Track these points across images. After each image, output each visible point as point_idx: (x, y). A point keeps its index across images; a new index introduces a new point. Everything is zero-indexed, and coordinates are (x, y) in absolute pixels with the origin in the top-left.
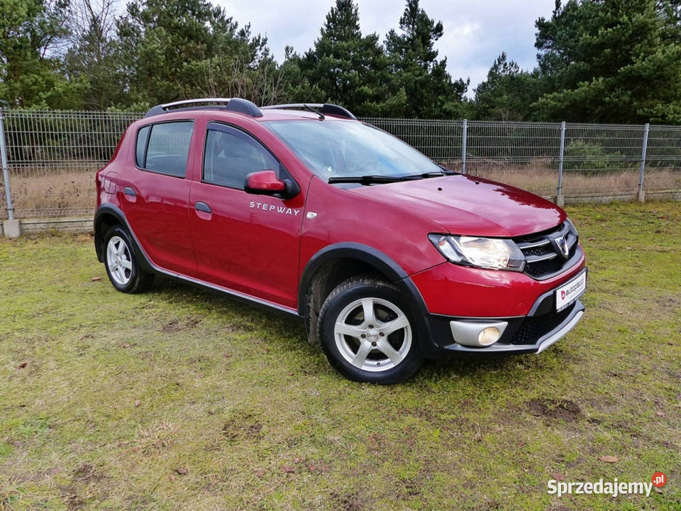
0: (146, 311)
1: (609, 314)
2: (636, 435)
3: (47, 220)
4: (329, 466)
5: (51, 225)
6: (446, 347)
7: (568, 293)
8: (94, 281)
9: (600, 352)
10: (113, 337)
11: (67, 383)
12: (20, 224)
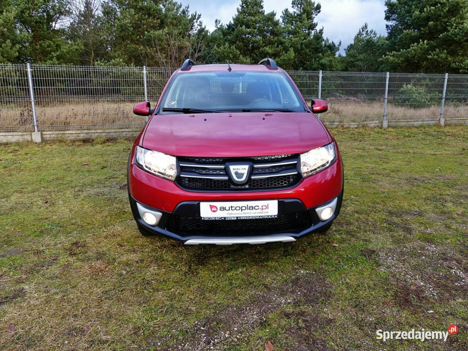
0: (112, 180)
5: (60, 135)
8: (84, 165)
9: (357, 203)
10: (93, 191)
11: (68, 210)
12: (42, 134)
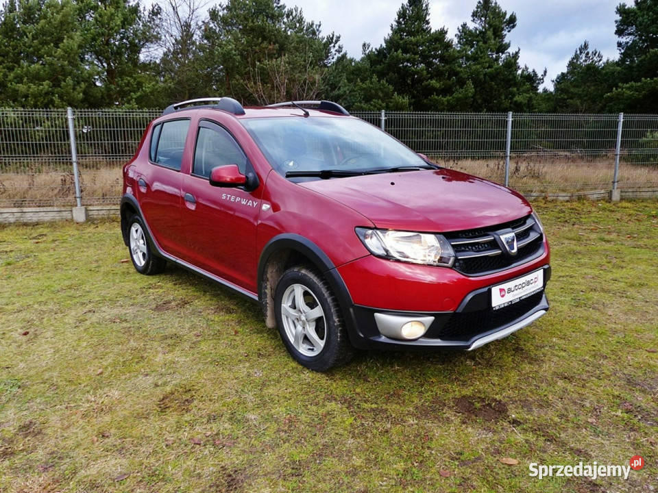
0: (151, 290)
1: (596, 315)
2: (551, 439)
3: (108, 207)
4: (234, 440)
5: (112, 212)
6: (371, 338)
7: (510, 290)
8: (123, 262)
10: (108, 312)
11: (52, 350)
12: (87, 210)
